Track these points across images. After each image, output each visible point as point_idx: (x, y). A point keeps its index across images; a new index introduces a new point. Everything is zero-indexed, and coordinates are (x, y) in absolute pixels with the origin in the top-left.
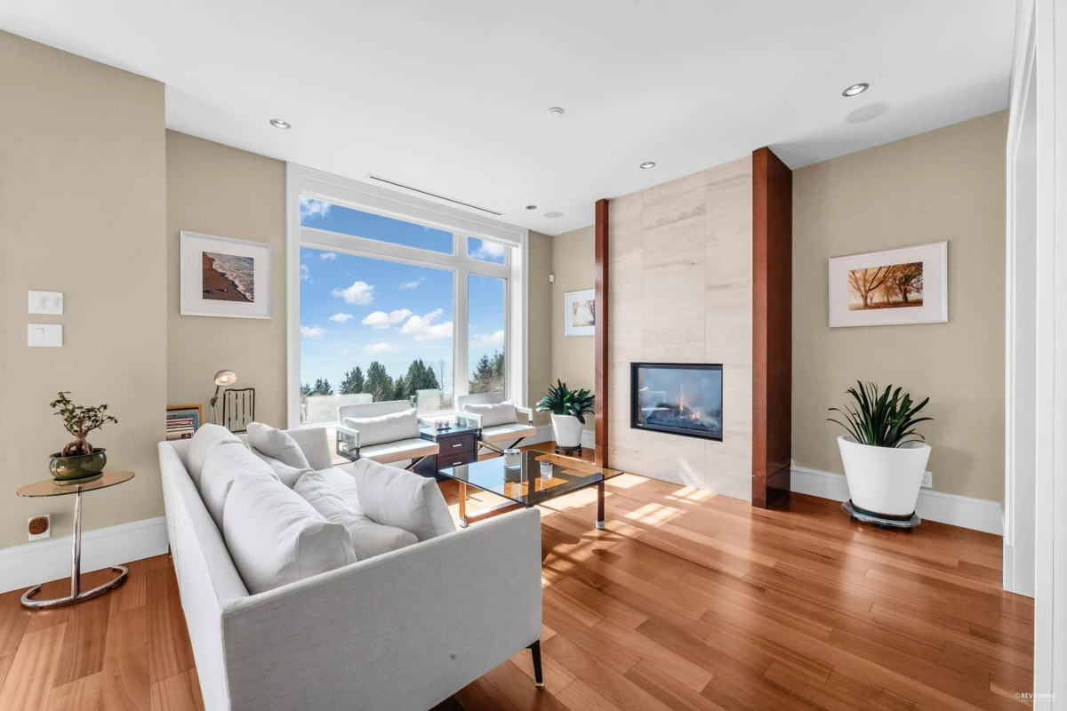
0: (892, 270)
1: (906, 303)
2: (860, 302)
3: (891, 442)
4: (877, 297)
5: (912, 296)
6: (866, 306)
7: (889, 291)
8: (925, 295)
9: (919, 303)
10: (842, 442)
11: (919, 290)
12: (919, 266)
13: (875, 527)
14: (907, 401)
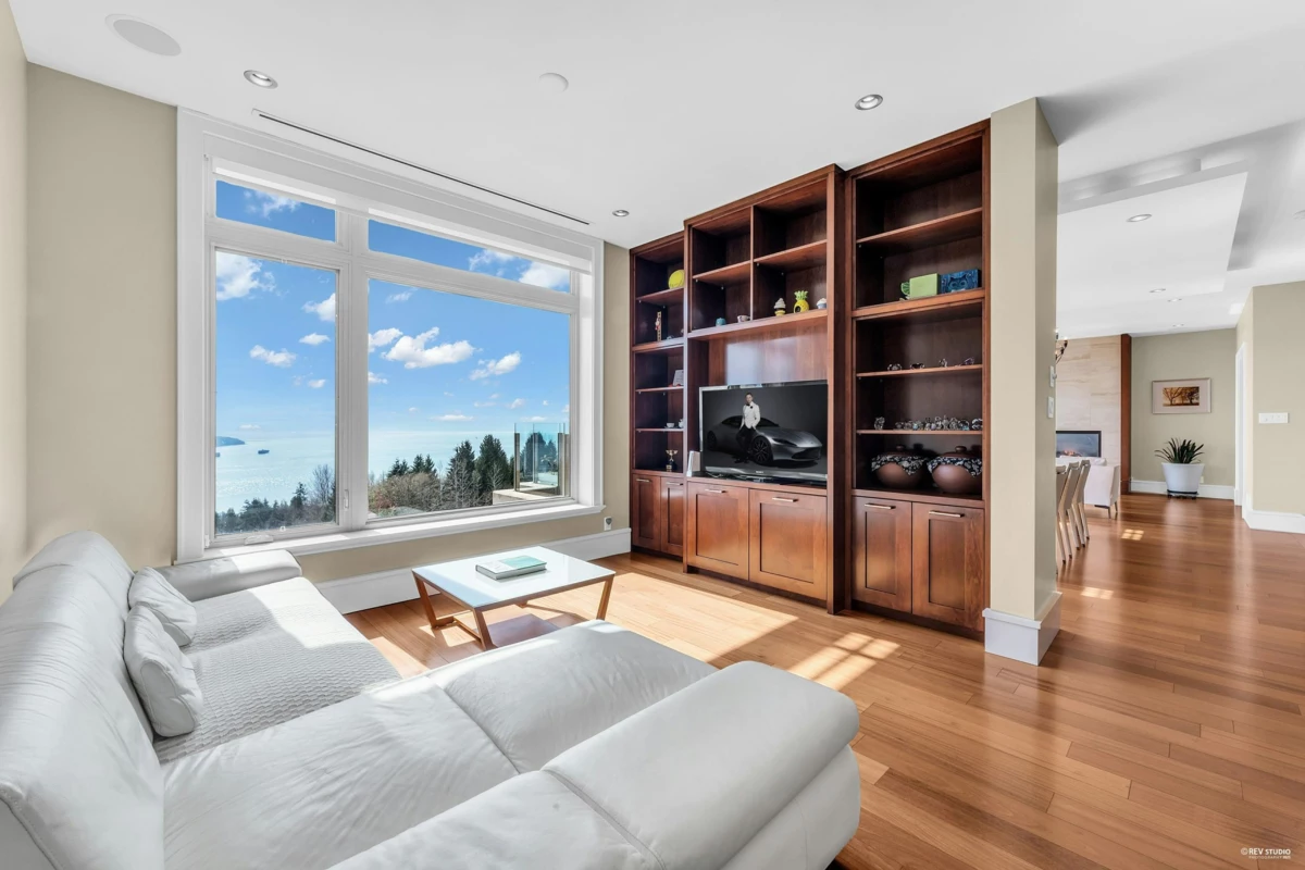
0: (1185, 389)
1: (1192, 404)
2: (1169, 402)
3: (1188, 462)
4: (1177, 401)
5: (1194, 401)
6: (1172, 405)
7: (1183, 398)
8: (1201, 401)
9: (1197, 404)
10: (1163, 464)
11: (1197, 398)
12: (1197, 388)
13: (1178, 498)
14: (1194, 446)
